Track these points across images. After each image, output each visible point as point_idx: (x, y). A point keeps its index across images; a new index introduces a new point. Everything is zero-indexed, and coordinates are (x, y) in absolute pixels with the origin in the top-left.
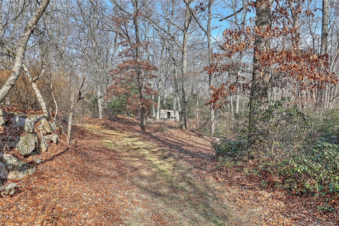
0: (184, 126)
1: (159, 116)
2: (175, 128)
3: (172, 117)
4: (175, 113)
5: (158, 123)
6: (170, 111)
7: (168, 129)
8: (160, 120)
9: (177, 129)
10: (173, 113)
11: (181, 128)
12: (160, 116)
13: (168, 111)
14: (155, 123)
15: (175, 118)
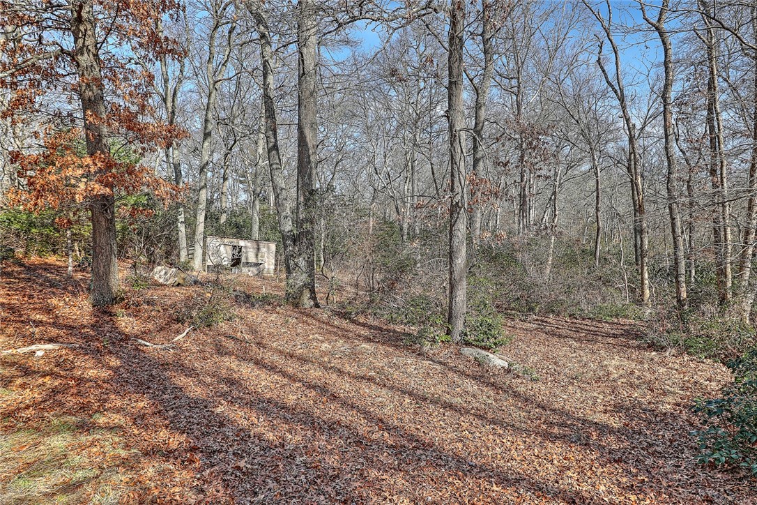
0: (307, 294)
1: (204, 260)
2: (266, 301)
3: (248, 263)
4: (258, 249)
5: (196, 282)
6: (242, 243)
7: (235, 311)
8: (205, 273)
9: (275, 307)
10: (253, 248)
11: (293, 300)
12: (207, 258)
13: (235, 241)
14: (181, 282)
15: (257, 265)
